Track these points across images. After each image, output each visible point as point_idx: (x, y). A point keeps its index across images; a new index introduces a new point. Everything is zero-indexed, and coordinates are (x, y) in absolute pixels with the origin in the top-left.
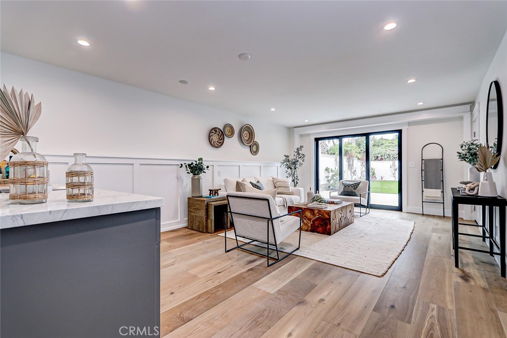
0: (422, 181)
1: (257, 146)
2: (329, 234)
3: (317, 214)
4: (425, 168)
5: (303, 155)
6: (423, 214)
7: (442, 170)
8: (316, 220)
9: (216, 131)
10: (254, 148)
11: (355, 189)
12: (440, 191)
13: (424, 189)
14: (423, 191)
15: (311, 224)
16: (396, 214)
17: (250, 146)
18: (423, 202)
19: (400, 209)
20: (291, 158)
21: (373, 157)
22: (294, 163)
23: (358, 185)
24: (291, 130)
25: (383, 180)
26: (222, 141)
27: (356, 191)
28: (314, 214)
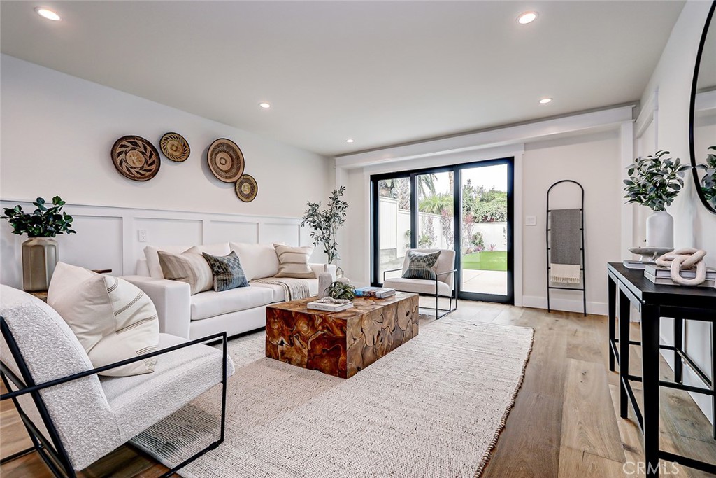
0: (548, 249)
1: (251, 184)
2: (343, 374)
3: (320, 328)
4: (552, 227)
5: (344, 204)
6: (549, 311)
7: (582, 229)
8: (319, 340)
9: (136, 144)
10: (246, 189)
11: (429, 265)
12: (578, 267)
13: (551, 265)
14: (548, 268)
15: (309, 351)
16: (503, 310)
17: (235, 183)
18: (548, 288)
19: (509, 300)
20: (323, 209)
21: (481, 217)
22: (328, 219)
23: (436, 258)
24: (329, 160)
25: (494, 250)
26: (154, 167)
27: (432, 270)
28: (313, 327)
